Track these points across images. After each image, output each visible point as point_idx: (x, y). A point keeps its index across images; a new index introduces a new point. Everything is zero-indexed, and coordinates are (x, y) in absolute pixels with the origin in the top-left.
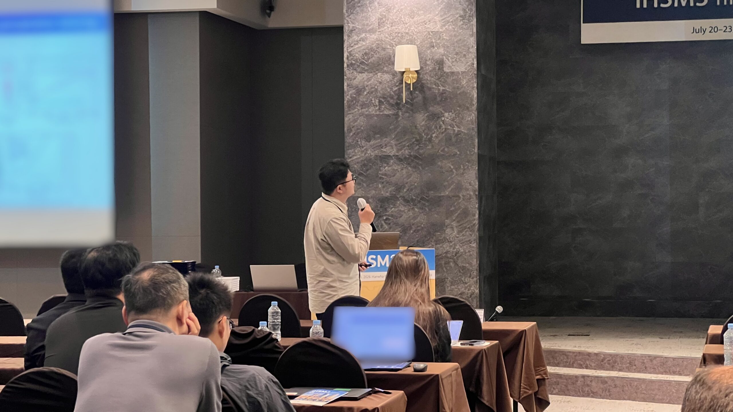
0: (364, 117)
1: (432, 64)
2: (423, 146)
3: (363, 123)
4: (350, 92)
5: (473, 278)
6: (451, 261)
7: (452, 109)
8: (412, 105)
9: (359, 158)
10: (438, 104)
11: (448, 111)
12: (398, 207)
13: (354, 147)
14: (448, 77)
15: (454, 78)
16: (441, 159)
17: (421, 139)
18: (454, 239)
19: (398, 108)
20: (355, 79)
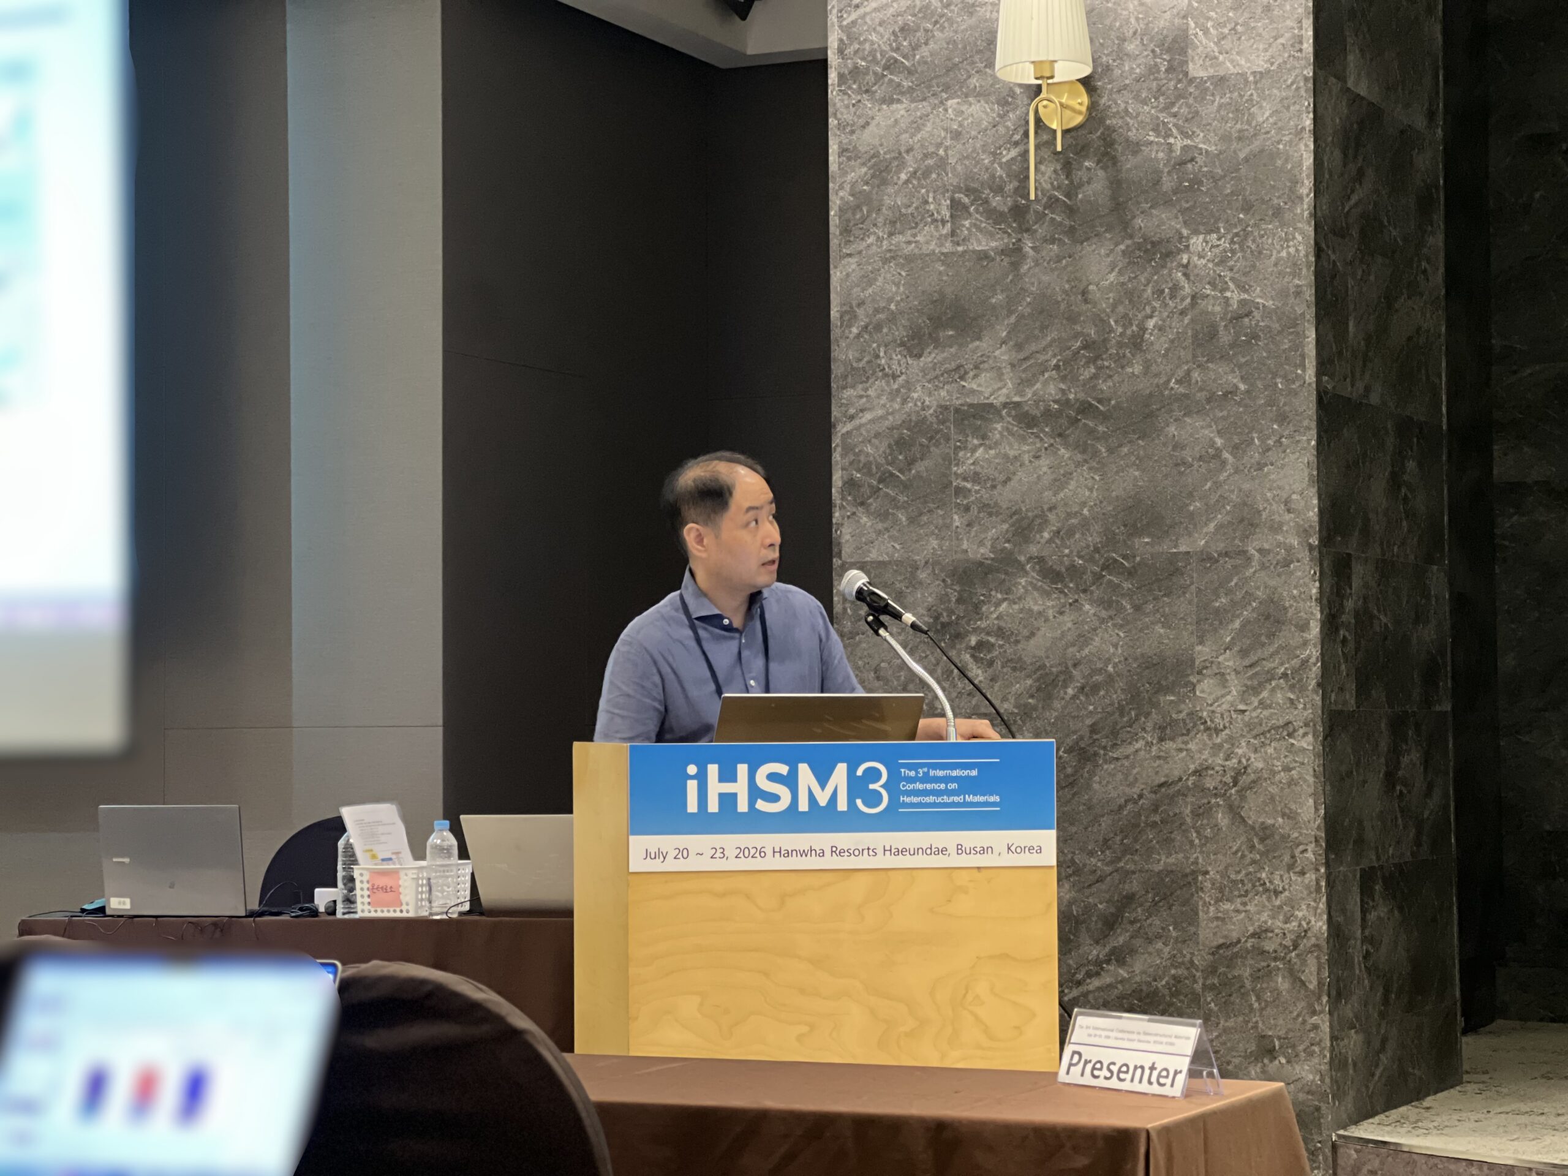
0: (902, 266)
1: (1146, 53)
2: (1113, 365)
3: (894, 289)
4: (849, 177)
5: (1302, 873)
6: (1219, 805)
7: (1216, 222)
8: (1071, 211)
9: (883, 418)
10: (1168, 203)
11: (1202, 228)
12: (1020, 599)
13: (862, 376)
14: (1204, 99)
15: (1222, 101)
16: (1177, 414)
17: (1105, 341)
18: (1227, 720)
19: (1020, 226)
20: (868, 124)
